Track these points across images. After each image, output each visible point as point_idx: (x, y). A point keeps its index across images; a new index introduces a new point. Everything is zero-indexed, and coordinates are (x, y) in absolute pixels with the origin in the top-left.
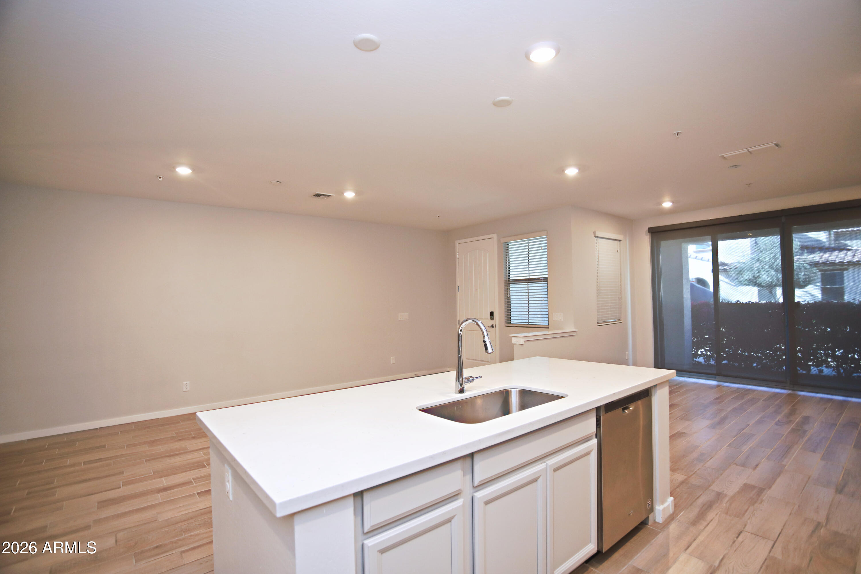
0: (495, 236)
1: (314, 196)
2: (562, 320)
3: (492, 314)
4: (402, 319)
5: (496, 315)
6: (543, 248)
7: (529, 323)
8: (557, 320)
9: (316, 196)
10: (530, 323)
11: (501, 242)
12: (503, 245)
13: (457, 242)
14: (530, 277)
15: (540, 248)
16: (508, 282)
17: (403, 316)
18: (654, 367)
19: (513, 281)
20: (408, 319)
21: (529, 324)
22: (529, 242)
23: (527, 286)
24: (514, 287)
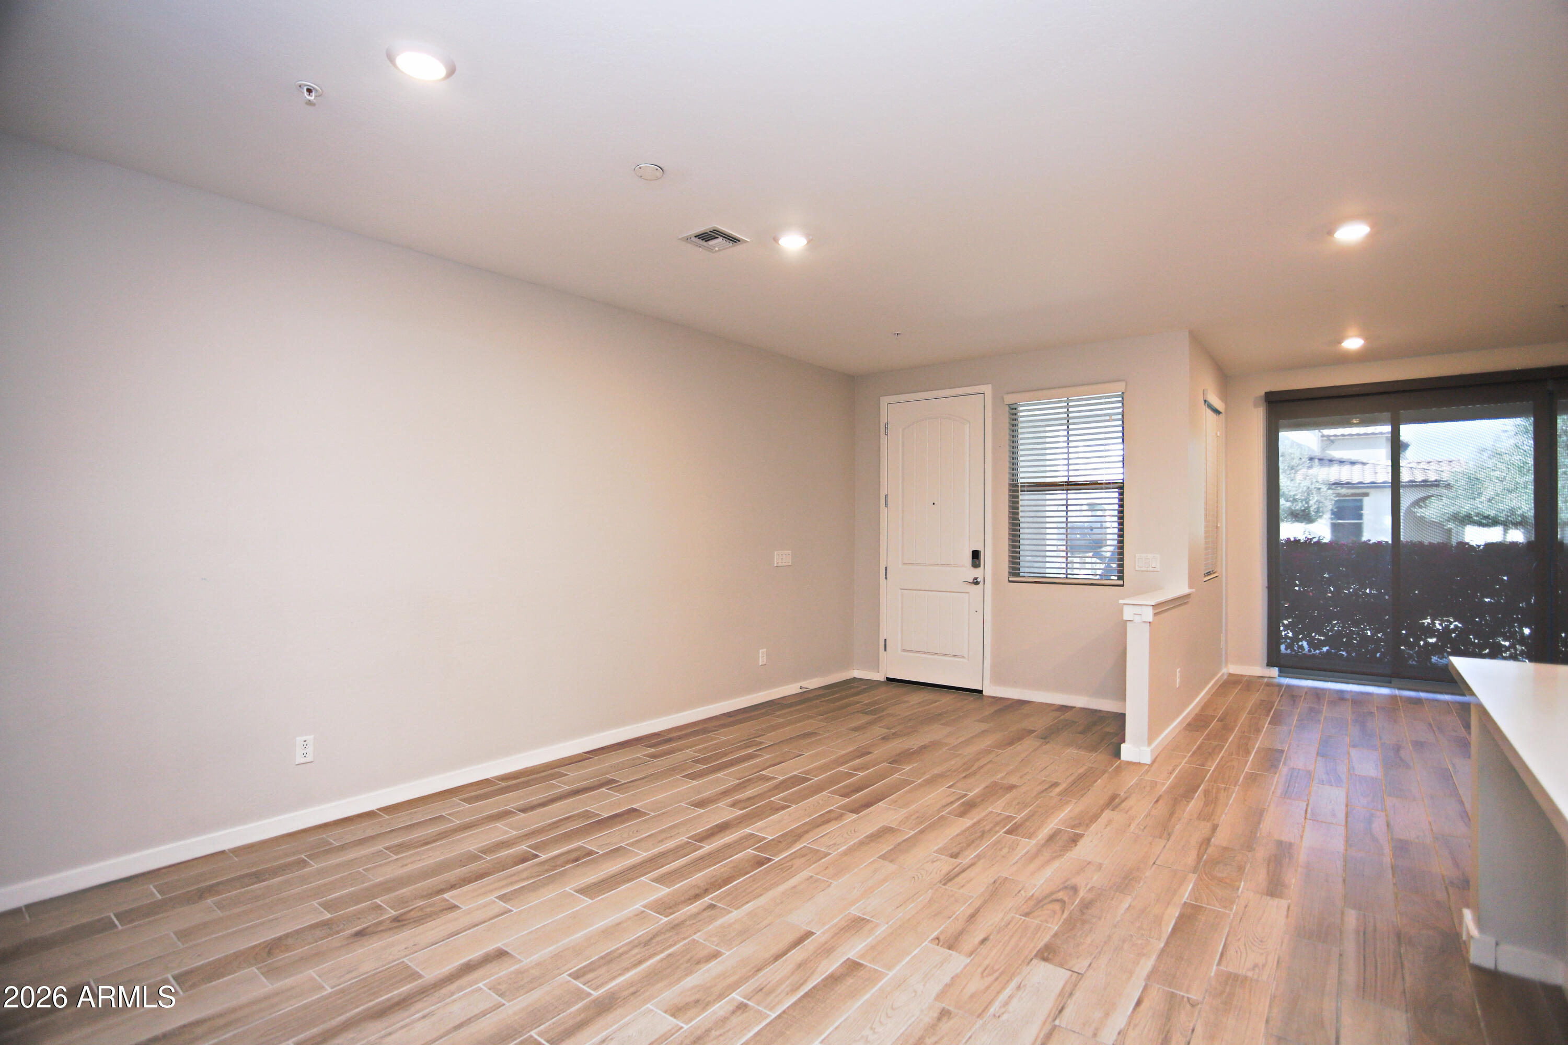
0: (988, 389)
1: (695, 237)
2: (1158, 569)
3: (976, 555)
4: (779, 565)
5: (987, 558)
6: (1114, 417)
7: (1067, 576)
8: (1145, 569)
9: (699, 238)
10: (1069, 576)
11: (1006, 403)
12: (1007, 408)
13: (885, 400)
14: (1071, 479)
15: (1108, 418)
16: (1015, 489)
17: (782, 557)
18: (1265, 662)
19: (1030, 486)
20: (790, 564)
21: (1067, 578)
22: (1070, 404)
23: (1064, 496)
24: (1025, 499)
